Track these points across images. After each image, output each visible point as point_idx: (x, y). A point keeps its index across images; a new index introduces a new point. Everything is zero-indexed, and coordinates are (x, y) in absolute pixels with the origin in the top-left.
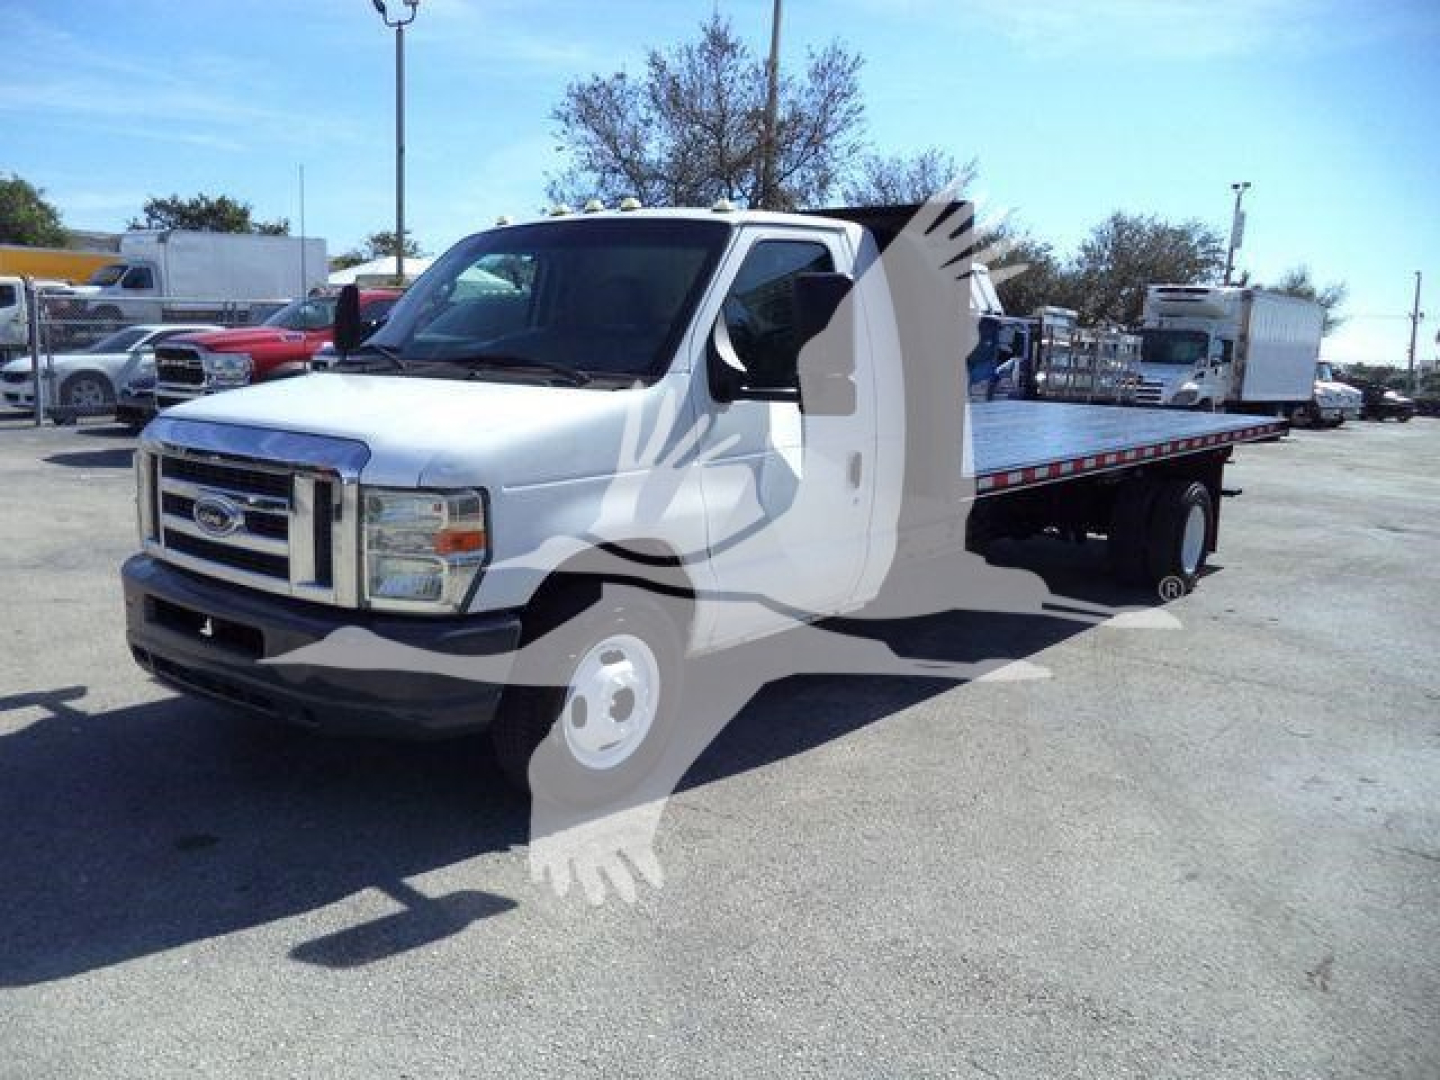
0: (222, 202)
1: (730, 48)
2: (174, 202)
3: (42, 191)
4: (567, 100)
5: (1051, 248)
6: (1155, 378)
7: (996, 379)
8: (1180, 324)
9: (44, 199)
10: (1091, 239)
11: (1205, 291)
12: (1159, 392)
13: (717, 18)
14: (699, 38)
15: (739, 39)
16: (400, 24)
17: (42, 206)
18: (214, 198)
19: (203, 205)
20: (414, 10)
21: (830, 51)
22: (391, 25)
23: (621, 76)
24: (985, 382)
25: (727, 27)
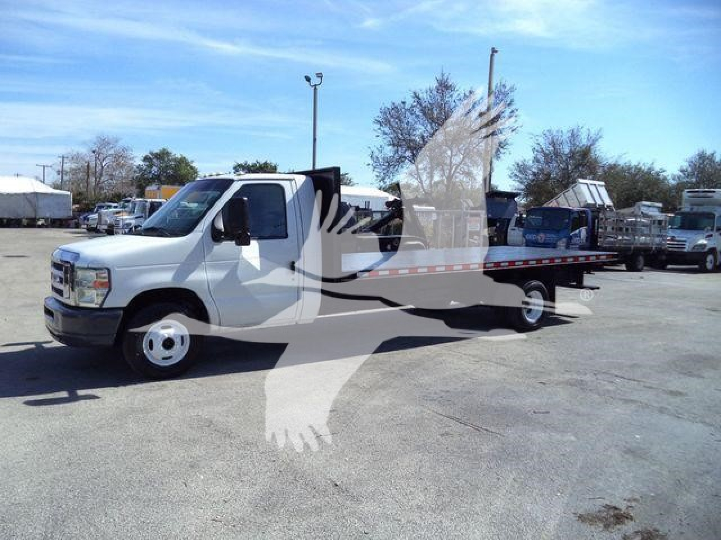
0: (266, 164)
1: (447, 88)
2: (246, 164)
3: (192, 162)
4: (380, 115)
5: (664, 171)
6: (683, 238)
7: (571, 238)
8: (702, 210)
9: (193, 165)
10: (686, 165)
11: (714, 192)
12: (684, 245)
13: (442, 75)
14: (434, 85)
15: (453, 83)
16: (316, 86)
17: (192, 168)
18: (262, 162)
19: (258, 165)
20: (322, 79)
21: (499, 85)
22: (312, 87)
23: (403, 103)
24: (565, 240)
25: (447, 79)
